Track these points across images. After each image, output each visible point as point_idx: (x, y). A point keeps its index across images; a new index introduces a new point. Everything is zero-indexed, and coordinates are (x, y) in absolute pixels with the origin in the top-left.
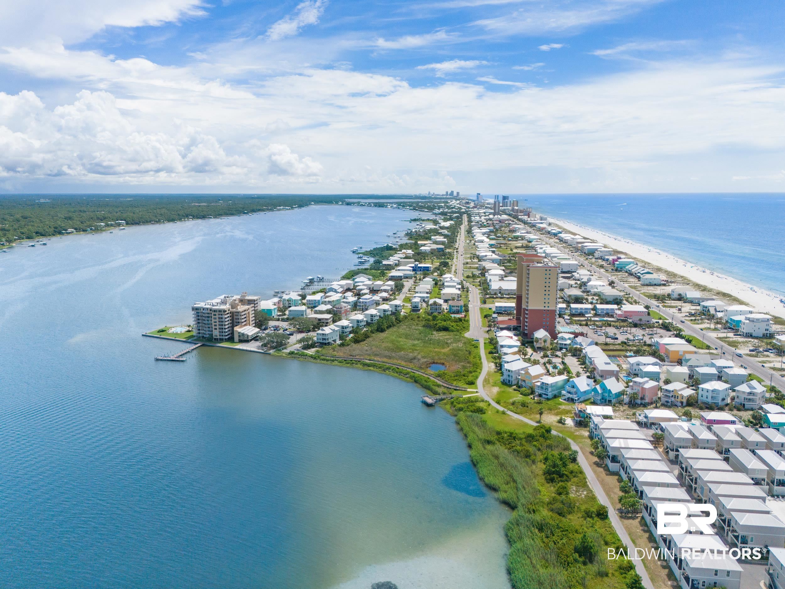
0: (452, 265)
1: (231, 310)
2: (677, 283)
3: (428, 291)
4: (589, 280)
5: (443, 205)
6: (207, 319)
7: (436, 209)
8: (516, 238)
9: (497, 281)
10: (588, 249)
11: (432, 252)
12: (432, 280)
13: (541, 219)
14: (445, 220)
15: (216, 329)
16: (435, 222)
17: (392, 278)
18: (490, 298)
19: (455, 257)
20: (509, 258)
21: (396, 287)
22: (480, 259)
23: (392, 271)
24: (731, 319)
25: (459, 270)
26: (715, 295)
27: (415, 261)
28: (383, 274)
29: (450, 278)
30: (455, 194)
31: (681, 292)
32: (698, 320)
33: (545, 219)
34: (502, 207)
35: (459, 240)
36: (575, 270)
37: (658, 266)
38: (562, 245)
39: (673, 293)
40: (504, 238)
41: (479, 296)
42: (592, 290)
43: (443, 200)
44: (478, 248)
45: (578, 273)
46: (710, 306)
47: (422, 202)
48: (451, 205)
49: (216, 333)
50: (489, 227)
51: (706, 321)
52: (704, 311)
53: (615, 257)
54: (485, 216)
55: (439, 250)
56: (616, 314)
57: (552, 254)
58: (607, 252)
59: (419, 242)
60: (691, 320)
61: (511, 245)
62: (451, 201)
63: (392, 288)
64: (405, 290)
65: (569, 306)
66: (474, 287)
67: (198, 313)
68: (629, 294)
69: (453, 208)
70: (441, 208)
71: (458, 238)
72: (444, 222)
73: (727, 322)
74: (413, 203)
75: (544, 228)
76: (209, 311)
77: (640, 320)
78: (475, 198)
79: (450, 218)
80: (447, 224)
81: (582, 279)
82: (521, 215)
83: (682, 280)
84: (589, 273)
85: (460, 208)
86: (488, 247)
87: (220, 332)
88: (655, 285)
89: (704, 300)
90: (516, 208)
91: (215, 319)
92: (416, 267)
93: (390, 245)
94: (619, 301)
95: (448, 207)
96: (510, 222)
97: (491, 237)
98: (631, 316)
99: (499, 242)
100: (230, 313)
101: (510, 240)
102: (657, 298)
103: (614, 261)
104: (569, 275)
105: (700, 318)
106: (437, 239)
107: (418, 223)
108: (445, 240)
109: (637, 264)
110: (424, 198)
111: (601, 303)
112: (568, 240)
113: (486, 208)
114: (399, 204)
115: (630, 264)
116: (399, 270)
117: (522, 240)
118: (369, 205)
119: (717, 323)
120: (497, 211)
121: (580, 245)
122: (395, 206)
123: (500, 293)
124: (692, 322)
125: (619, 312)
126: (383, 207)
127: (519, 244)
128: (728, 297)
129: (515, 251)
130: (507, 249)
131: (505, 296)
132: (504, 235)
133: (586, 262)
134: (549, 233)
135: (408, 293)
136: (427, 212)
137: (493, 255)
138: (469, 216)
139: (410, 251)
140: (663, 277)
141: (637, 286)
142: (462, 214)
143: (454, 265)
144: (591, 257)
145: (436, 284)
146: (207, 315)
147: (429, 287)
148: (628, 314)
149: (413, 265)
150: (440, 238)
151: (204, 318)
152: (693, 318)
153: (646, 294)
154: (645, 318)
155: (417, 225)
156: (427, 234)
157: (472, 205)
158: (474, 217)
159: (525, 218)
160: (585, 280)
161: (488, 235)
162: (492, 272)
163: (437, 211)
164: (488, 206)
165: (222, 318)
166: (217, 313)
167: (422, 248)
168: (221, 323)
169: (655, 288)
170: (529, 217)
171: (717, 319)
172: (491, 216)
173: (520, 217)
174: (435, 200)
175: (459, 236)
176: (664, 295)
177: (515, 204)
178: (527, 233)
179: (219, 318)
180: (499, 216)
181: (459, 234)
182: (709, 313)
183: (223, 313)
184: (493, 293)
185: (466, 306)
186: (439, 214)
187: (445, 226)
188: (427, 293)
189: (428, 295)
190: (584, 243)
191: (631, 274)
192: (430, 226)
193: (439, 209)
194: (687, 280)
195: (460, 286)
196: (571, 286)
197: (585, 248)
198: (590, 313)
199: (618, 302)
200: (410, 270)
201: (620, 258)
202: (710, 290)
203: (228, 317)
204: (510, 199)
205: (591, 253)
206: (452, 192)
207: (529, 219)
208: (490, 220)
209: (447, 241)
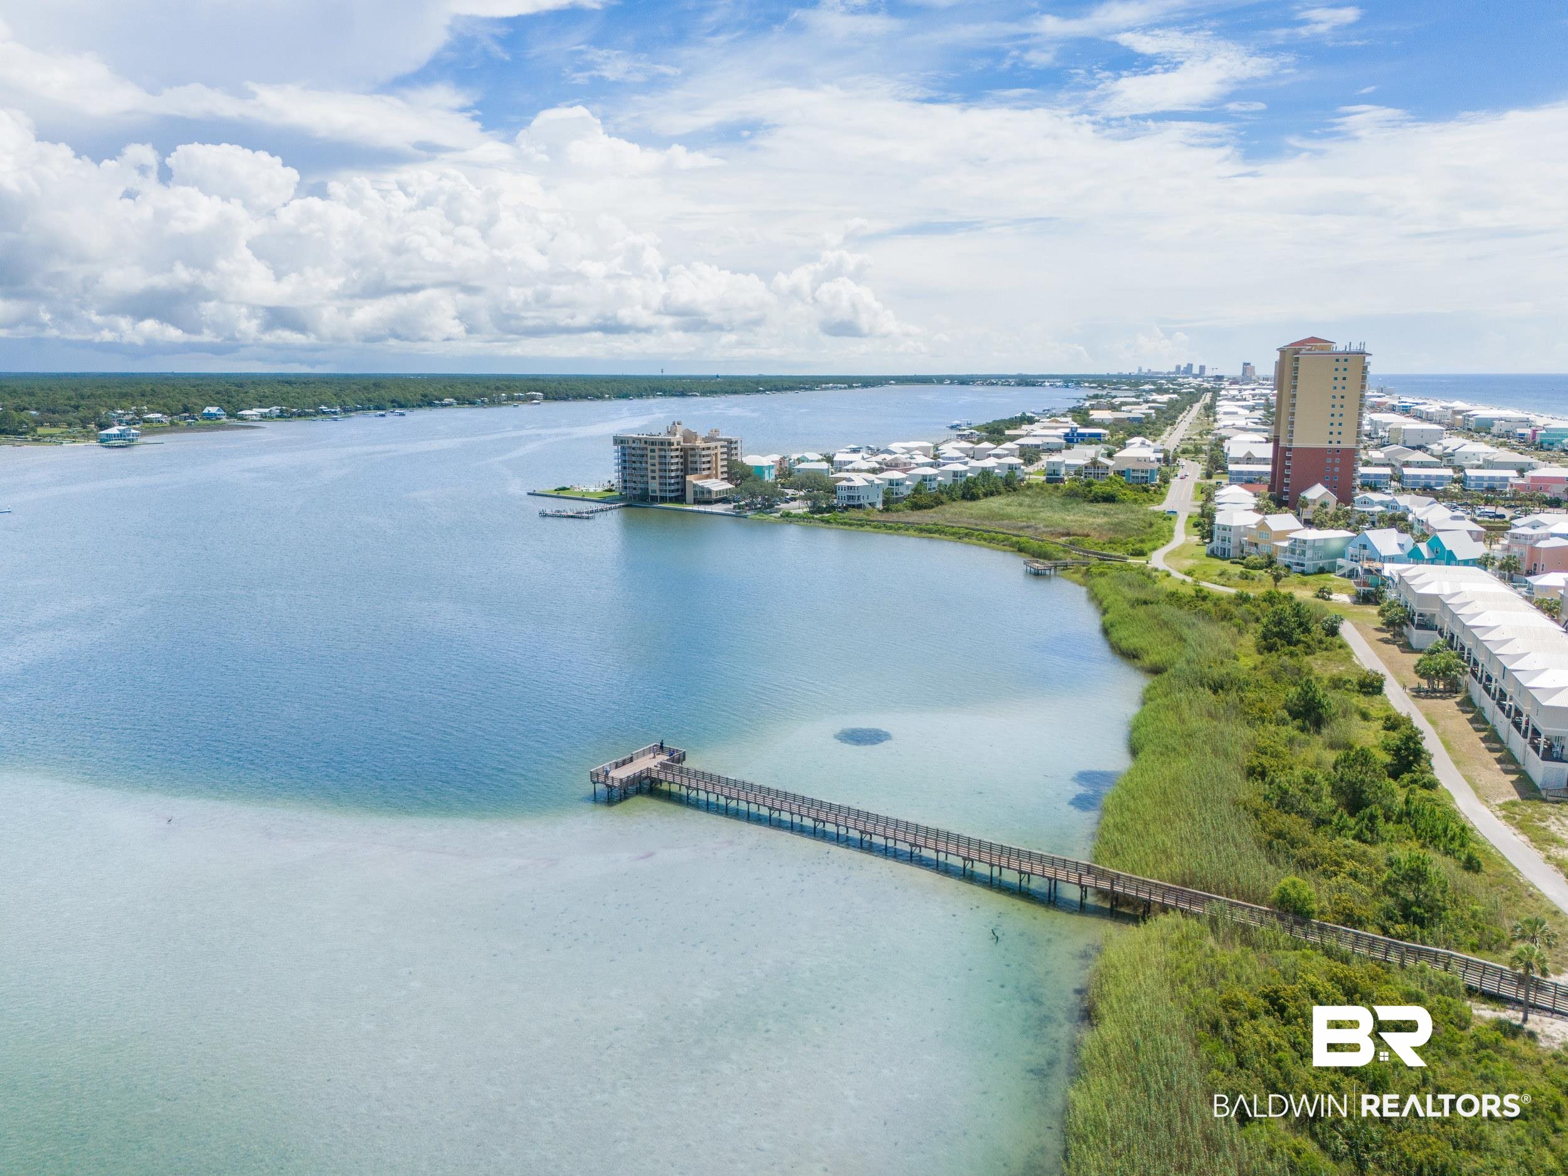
1: (682, 444)
6: (639, 459)
12: (1102, 448)
15: (653, 478)
35: (1184, 417)
48: (1182, 382)
49: (654, 486)
55: (1132, 419)
59: (1092, 412)
62: (1184, 379)
65: (1398, 471)
67: (623, 448)
71: (1182, 415)
72: (1158, 395)
76: (643, 445)
87: (661, 484)
91: (653, 458)
100: (681, 450)
114: (1069, 382)
122: (1059, 384)
125: (1519, 481)
146: (639, 452)
151: (634, 459)
165: (665, 457)
166: (656, 448)
168: (663, 467)
175: (1186, 411)
179: (660, 457)
181: (1188, 409)
183: (666, 447)
203: (677, 457)
206: (1191, 369)
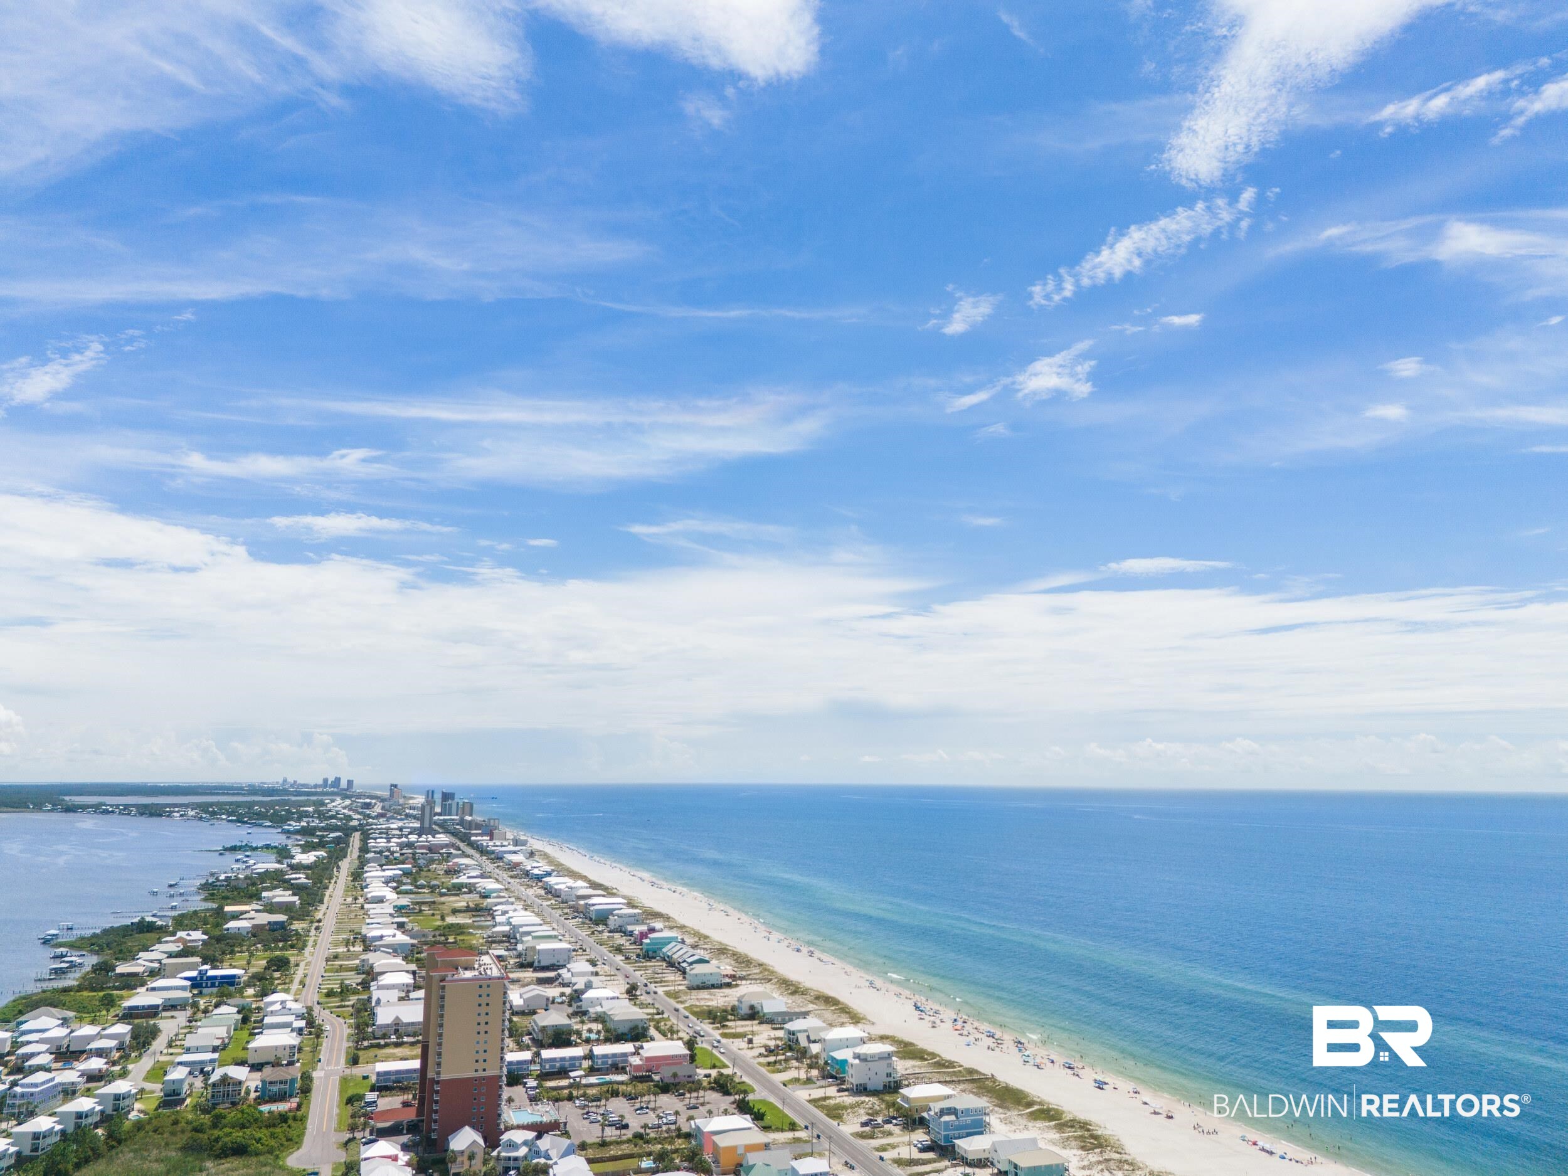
0: (297, 965)
2: (751, 979)
3: (218, 1043)
4: (589, 986)
5: (310, 809)
7: (292, 819)
8: (457, 889)
9: (393, 1004)
10: (597, 910)
11: (257, 932)
12: (235, 1010)
13: (516, 843)
14: (307, 848)
16: (283, 853)
17: (130, 1015)
18: (372, 1046)
19: (310, 943)
20: (433, 939)
21: (135, 1035)
22: (368, 945)
23: (139, 990)
24: (833, 1059)
25: (312, 977)
26: (812, 1002)
27: (204, 963)
28: (109, 1002)
29: (283, 1002)
30: (343, 784)
31: (754, 1002)
32: (780, 1062)
33: (524, 843)
34: (440, 814)
35: (331, 896)
36: (565, 961)
37: (721, 943)
38: (549, 903)
39: (740, 1005)
40: (433, 889)
41: (346, 1044)
42: (591, 1010)
43: (314, 798)
44: (369, 915)
45: (569, 970)
46: (800, 1031)
47: (261, 804)
48: (330, 811)
50: (403, 863)
51: (794, 1063)
52: (790, 1041)
53: (644, 928)
54: (400, 837)
55: (274, 927)
56: (631, 1065)
57: (522, 926)
58: (630, 916)
59: (227, 909)
60: (769, 1064)
61: (444, 907)
62: (333, 801)
63: (122, 1043)
64: (159, 1044)
65: (538, 1054)
66: (341, 1020)
68: (663, 1013)
69: (332, 817)
70: (307, 816)
71: (327, 893)
72: (304, 852)
73: (826, 1063)
74: (238, 805)
75: (517, 865)
77: (675, 1075)
78: (386, 794)
79: (320, 841)
80: (309, 858)
81: (575, 984)
82: (476, 835)
83: (761, 972)
84: (591, 969)
85: (349, 818)
86: (391, 915)
88: (713, 986)
89: (791, 1016)
90: (468, 818)
92: (202, 978)
93: (149, 919)
94: (640, 1031)
95: (322, 816)
96: (452, 851)
97: (404, 888)
98: (658, 1067)
99: (419, 898)
101: (442, 895)
102: (712, 1016)
103: (643, 935)
104: (551, 974)
105: (783, 1057)
106: (274, 897)
107: (239, 857)
108: (296, 898)
109: (683, 942)
110: (271, 792)
111: (607, 1040)
112: (560, 890)
113: (408, 816)
114: (204, 807)
115: (670, 943)
116: (153, 989)
117: (470, 892)
118: (126, 810)
119: (810, 1067)
120: (427, 825)
121: (582, 902)
122: (191, 813)
123: (396, 1031)
124: (770, 1068)
125: (635, 1061)
126: (161, 815)
127: (461, 902)
128: (833, 1005)
129: (451, 920)
130: (433, 915)
131: (406, 1039)
132: (434, 882)
133: (591, 940)
134: (527, 874)
135: (165, 1051)
136: (269, 826)
137: (399, 933)
138: (366, 836)
139: (197, 935)
140: (726, 967)
141: (679, 991)
142: (348, 831)
143: (302, 965)
144: (600, 928)
145: (245, 1020)
147: (222, 1032)
148: (654, 1063)
149: (194, 974)
150: (282, 896)
152: (772, 1059)
153: (695, 1009)
154: (683, 1070)
155: (237, 861)
156: (254, 884)
157: (378, 809)
158: (375, 839)
159: (484, 840)
160: (580, 986)
161: (396, 884)
162: (386, 979)
163: (294, 825)
164: (411, 811)
167: (232, 924)
169: (711, 994)
170: (491, 839)
171: (811, 1058)
172: (413, 838)
173: (473, 838)
174: (294, 798)
175: (331, 886)
176: (725, 1011)
177: (467, 808)
178: (482, 876)
180: (430, 838)
181: (333, 881)
182: (797, 1047)
184: (379, 1033)
185: (307, 1078)
186: (297, 832)
187: (303, 862)
188: (215, 1049)
189: (216, 1056)
190: (589, 897)
191: (671, 964)
192: (267, 864)
193: (299, 820)
194: (769, 970)
195: (302, 1023)
196: (553, 1002)
197: (592, 908)
198: (580, 1067)
199: (637, 1034)
200: (183, 988)
201: (652, 930)
202: (805, 992)
204: (456, 800)
205: (602, 918)
206: (338, 780)
207: (491, 843)
208: (410, 845)
209: (298, 902)
